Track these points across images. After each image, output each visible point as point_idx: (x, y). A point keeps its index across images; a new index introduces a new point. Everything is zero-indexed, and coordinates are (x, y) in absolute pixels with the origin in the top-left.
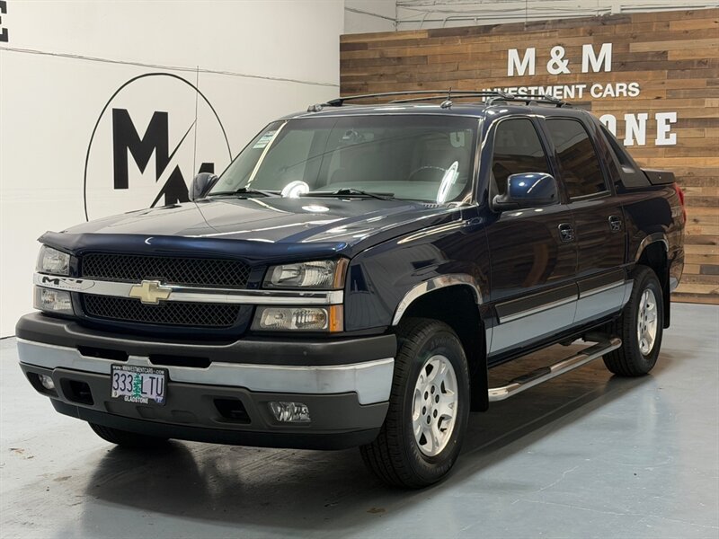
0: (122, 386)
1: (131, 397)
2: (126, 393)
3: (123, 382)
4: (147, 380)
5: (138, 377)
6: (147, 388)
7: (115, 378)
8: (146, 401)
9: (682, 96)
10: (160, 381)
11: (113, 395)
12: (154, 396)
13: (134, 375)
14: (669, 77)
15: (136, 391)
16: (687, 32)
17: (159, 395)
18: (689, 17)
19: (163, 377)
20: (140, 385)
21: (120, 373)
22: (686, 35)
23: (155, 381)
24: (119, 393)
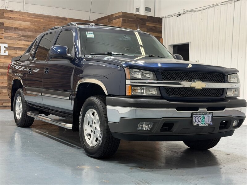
0: (197, 120)
1: (201, 124)
2: (199, 123)
3: (198, 119)
4: (206, 117)
5: (203, 116)
6: (206, 120)
7: (194, 118)
8: (207, 125)
9: (9, 39)
10: (211, 117)
11: (194, 125)
12: (209, 123)
13: (202, 116)
14: (4, 32)
15: (203, 122)
16: (10, 17)
17: (211, 122)
18: (11, 12)
19: (212, 115)
20: (204, 119)
21: (196, 116)
22: (10, 18)
23: (209, 117)
24: (196, 123)
